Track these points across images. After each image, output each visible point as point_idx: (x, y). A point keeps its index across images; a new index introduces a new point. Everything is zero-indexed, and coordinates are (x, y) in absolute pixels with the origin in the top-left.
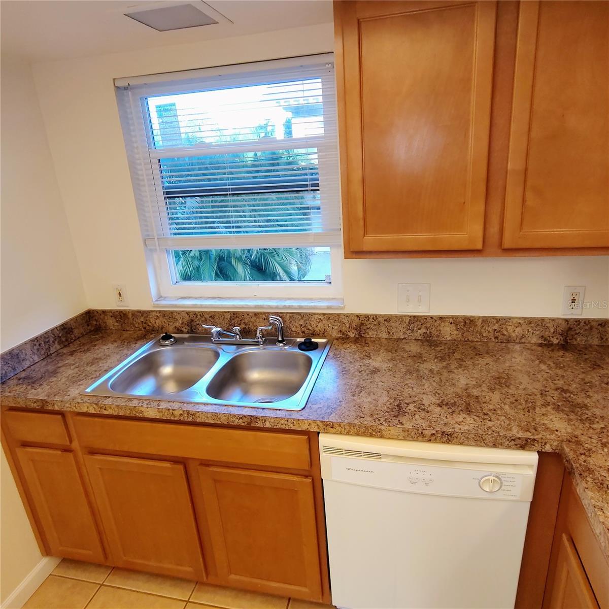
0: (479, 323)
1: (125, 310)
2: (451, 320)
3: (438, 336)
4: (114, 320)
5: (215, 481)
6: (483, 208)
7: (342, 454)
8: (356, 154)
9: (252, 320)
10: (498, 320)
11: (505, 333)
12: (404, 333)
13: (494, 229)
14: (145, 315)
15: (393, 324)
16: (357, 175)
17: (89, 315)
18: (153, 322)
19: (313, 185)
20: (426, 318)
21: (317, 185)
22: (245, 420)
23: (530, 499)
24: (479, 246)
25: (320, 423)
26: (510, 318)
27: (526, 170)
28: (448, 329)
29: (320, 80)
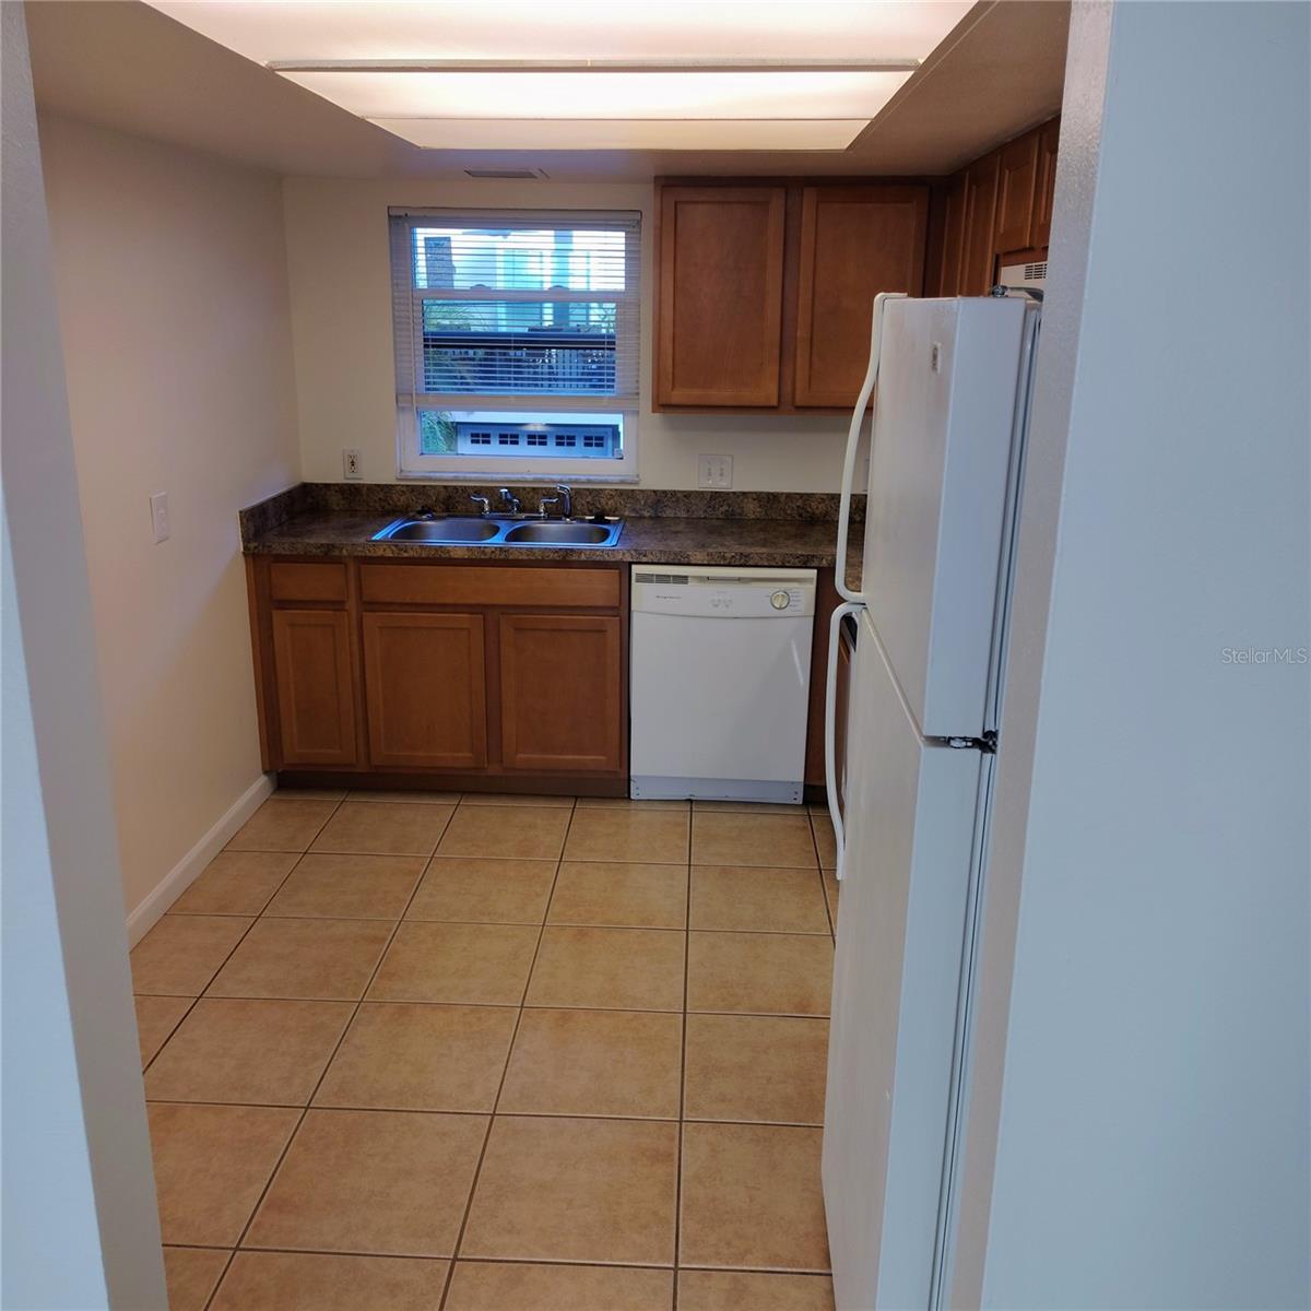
0: (783, 499)
1: (359, 484)
2: (755, 496)
3: (740, 515)
4: (341, 497)
5: (516, 629)
6: (777, 369)
7: (652, 582)
8: (668, 313)
9: (529, 496)
10: (801, 495)
11: (809, 510)
12: (705, 511)
13: (787, 389)
14: (386, 490)
15: (693, 501)
16: (668, 332)
17: (306, 489)
18: (396, 499)
19: (609, 343)
20: (728, 493)
21: (614, 343)
22: (561, 553)
23: (812, 612)
24: (774, 402)
25: (633, 552)
26: (813, 494)
27: (811, 338)
28: (752, 506)
29: (623, 234)
